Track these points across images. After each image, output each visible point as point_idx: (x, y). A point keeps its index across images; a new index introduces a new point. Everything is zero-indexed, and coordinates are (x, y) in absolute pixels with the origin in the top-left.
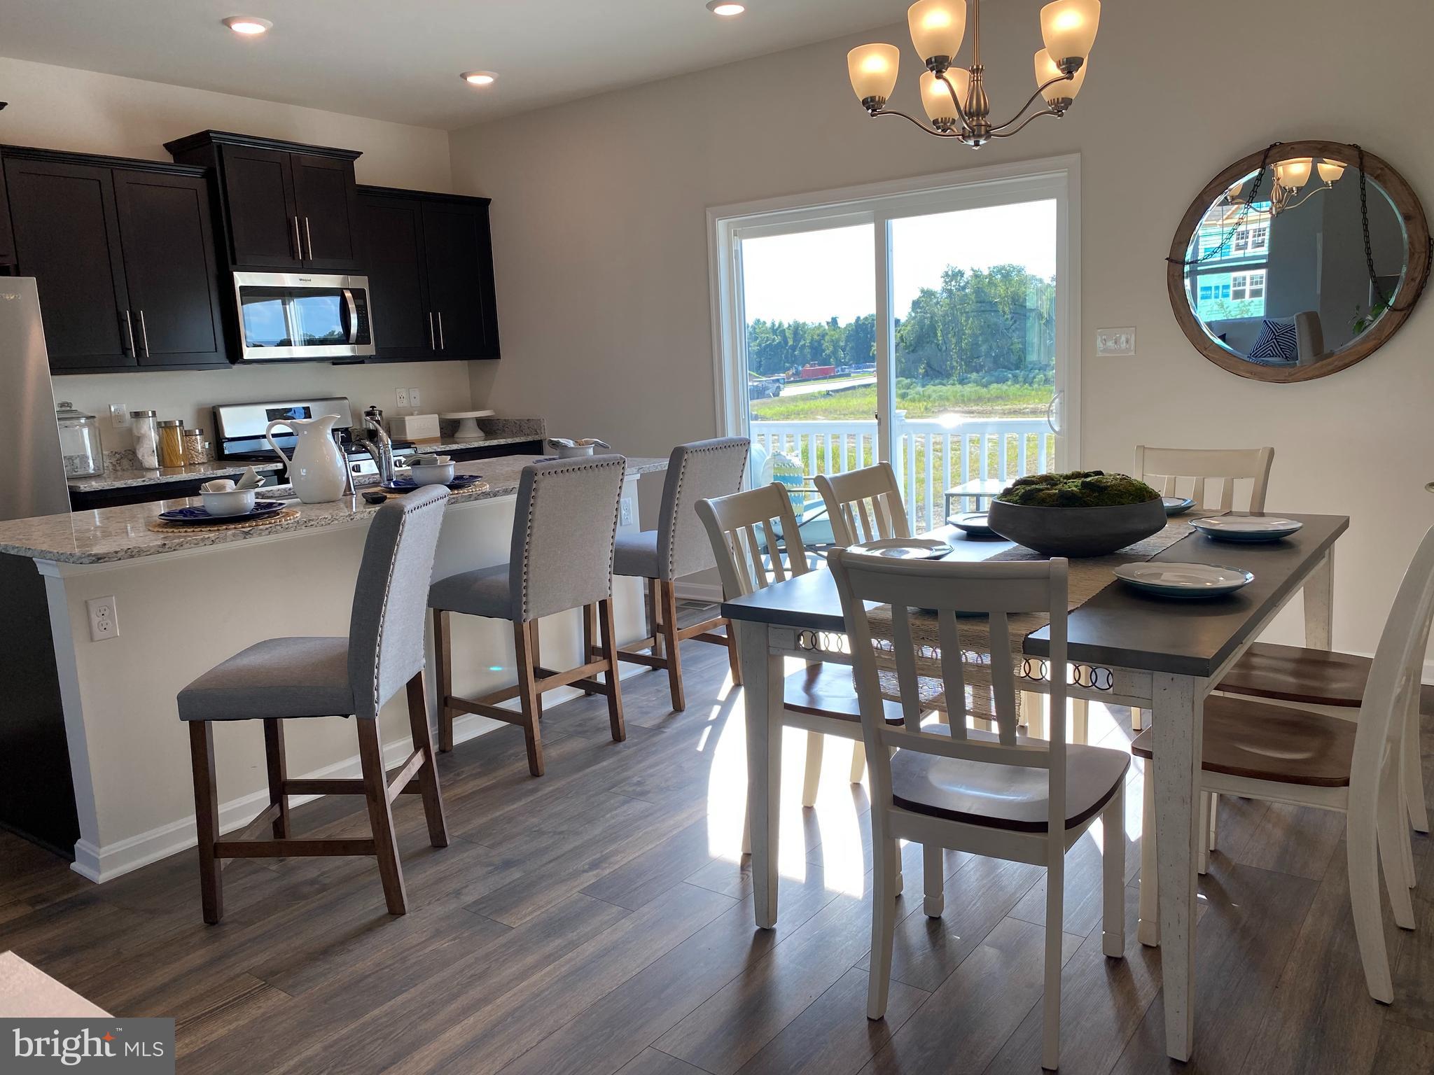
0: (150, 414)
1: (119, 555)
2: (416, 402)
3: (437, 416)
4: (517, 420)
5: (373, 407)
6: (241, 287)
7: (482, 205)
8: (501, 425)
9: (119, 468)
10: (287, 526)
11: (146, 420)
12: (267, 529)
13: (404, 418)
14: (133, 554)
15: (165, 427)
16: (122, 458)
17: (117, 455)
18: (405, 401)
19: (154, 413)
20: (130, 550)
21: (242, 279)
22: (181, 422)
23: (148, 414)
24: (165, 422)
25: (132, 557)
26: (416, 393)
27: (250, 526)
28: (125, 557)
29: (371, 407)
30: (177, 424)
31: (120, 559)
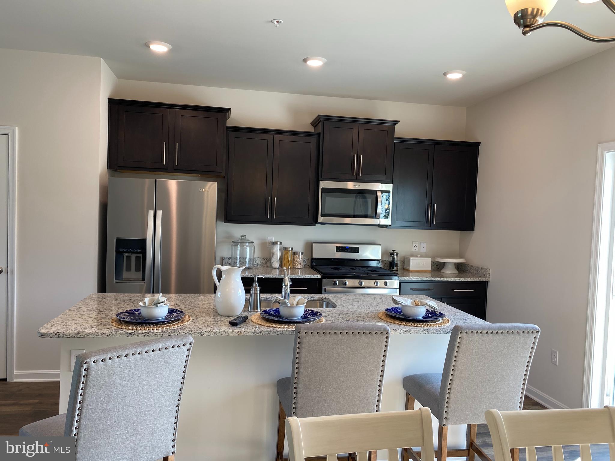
0: (279, 243)
1: (52, 335)
2: (423, 250)
3: (430, 259)
4: (477, 267)
5: (394, 251)
6: (322, 188)
7: (475, 146)
8: (469, 268)
9: (265, 265)
10: (156, 334)
11: (277, 246)
12: (143, 333)
13: (410, 258)
14: (60, 335)
15: (285, 250)
16: (267, 261)
17: (265, 260)
18: (417, 249)
19: (281, 243)
20: (58, 333)
21: (323, 184)
22: (292, 249)
23: (278, 243)
24: (285, 248)
25: (59, 337)
26: (424, 245)
27: (133, 330)
28: (55, 337)
29: (393, 251)
30: (290, 249)
31: (52, 337)
